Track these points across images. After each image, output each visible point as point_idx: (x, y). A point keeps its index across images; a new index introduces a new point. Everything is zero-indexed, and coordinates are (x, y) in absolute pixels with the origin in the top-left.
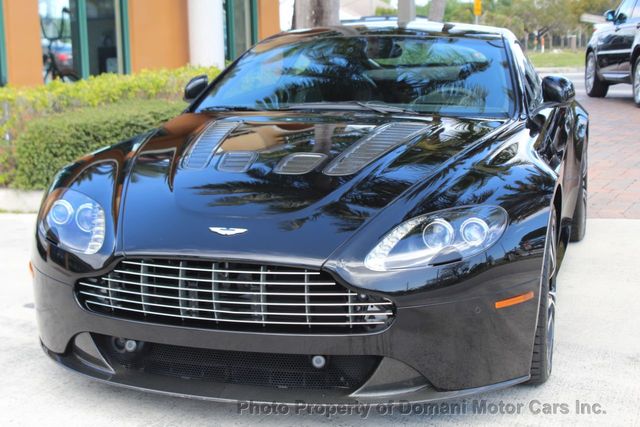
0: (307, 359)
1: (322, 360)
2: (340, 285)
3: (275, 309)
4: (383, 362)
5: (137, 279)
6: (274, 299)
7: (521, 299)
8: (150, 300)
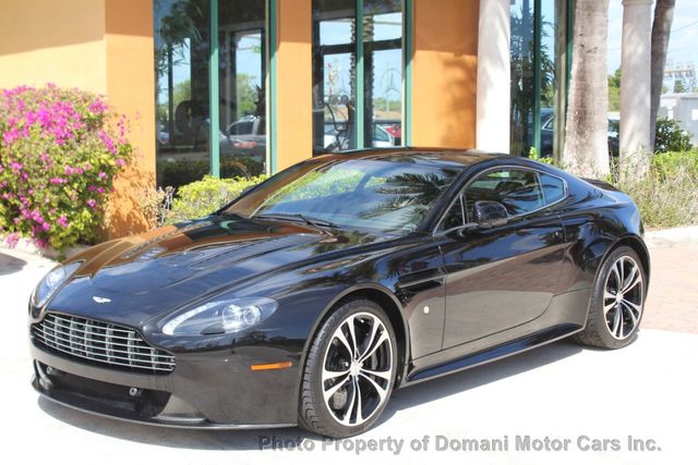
1: (136, 390)
2: (145, 342)
3: (116, 354)
4: (172, 397)
5: (53, 326)
6: (114, 347)
7: (277, 366)
8: (59, 341)
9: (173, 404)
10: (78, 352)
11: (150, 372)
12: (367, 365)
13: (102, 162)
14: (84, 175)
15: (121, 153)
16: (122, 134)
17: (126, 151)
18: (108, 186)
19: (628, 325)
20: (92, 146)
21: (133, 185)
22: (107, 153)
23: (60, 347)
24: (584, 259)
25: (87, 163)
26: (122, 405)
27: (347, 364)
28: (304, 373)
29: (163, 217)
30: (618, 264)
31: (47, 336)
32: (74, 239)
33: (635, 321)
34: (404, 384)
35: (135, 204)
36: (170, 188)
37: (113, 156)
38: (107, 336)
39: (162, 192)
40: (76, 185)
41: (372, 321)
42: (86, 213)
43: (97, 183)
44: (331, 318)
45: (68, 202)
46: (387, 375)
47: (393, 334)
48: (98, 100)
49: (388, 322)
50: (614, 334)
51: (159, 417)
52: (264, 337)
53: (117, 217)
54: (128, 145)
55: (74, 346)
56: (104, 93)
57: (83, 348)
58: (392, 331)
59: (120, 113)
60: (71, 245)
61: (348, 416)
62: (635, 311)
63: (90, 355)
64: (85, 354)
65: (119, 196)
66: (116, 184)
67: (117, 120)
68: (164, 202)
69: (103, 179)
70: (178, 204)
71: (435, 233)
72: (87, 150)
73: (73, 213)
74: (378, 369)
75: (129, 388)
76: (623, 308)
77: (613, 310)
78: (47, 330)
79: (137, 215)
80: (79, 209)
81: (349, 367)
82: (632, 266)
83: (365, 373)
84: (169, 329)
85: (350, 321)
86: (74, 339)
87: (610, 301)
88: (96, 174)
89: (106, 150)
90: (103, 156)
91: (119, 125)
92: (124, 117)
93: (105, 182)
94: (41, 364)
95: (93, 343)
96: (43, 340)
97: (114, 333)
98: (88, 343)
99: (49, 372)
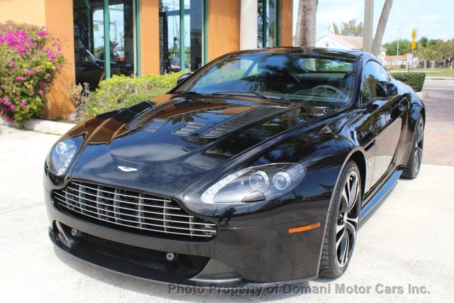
0: (164, 254)
1: (172, 255)
2: (183, 210)
3: (147, 221)
4: (210, 261)
5: (77, 193)
6: (146, 215)
7: (309, 228)
8: (83, 206)
10: (105, 217)
11: (188, 239)
13: (48, 67)
14: (37, 75)
15: (58, 62)
17: (61, 61)
18: (49, 82)
20: (41, 57)
22: (50, 61)
23: (84, 212)
25: (39, 67)
29: (83, 100)
31: (69, 201)
32: (30, 115)
33: (421, 158)
35: (65, 97)
36: (86, 84)
37: (54, 63)
38: (140, 204)
39: (81, 86)
40: (32, 82)
41: (355, 177)
42: (38, 99)
43: (44, 80)
45: (27, 92)
46: (357, 220)
48: (41, 29)
49: (360, 177)
50: (416, 169)
53: (55, 105)
54: (62, 57)
55: (101, 212)
56: (44, 25)
57: (112, 214)
59: (55, 37)
60: (28, 119)
61: (343, 260)
62: (421, 154)
63: (119, 221)
64: (112, 220)
67: (53, 42)
68: (82, 92)
69: (48, 77)
72: (38, 59)
73: (30, 99)
78: (69, 196)
80: (33, 97)
83: (348, 221)
85: (348, 180)
86: (100, 206)
88: (44, 75)
89: (49, 59)
90: (48, 63)
91: (54, 45)
92: (58, 40)
93: (49, 80)
94: (62, 225)
95: (122, 211)
96: (66, 204)
97: (146, 201)
98: (117, 210)
99: (73, 234)
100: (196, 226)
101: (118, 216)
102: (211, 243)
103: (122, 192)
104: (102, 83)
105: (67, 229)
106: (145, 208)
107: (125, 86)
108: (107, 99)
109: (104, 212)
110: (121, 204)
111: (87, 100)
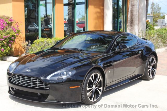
1: (39, 94)
2: (42, 81)
3: (33, 85)
4: (49, 95)
5: (15, 78)
6: (33, 83)
7: (76, 87)
8: (17, 82)
9: (49, 97)
10: (23, 84)
11: (43, 89)
12: (96, 86)
13: (13, 34)
14: (8, 38)
15: (17, 32)
16: (18, 27)
17: (19, 31)
18: (14, 41)
19: (153, 74)
20: (10, 30)
21: (19, 40)
22: (14, 32)
23: (17, 83)
24: (144, 58)
25: (9, 35)
26: (35, 98)
27: (92, 86)
28: (83, 88)
29: (28, 48)
30: (151, 59)
31: (13, 80)
32: (5, 54)
33: (155, 73)
34: (104, 90)
35: (20, 46)
36: (29, 41)
37: (15, 33)
38: (31, 80)
39: (27, 42)
40: (6, 41)
41: (98, 75)
42: (8, 48)
43: (11, 40)
44: (89, 74)
45: (4, 45)
46: (101, 88)
47: (102, 78)
48: (11, 18)
49: (101, 75)
50: (150, 76)
51: (46, 101)
52: (71, 79)
53: (16, 49)
54: (19, 30)
55: (21, 83)
56: (12, 16)
57: (24, 83)
58: (102, 77)
59: (16, 22)
60: (4, 56)
61: (92, 99)
62: (154, 71)
63: (26, 85)
64: (25, 85)
65: (16, 43)
66: (16, 40)
67: (16, 24)
68: (28, 45)
69: (13, 39)
70: (34, 45)
71: (111, 52)
73: (5, 48)
74: (99, 87)
75: (38, 93)
76: (152, 70)
77: (150, 71)
78: (13, 79)
79: (21, 48)
81: (92, 87)
82: (154, 59)
83: (96, 88)
84: (48, 78)
85: (93, 75)
86: (21, 81)
87: (149, 68)
88: (11, 38)
89: (14, 31)
90: (13, 33)
91: (16, 25)
92: (18, 23)
93: (13, 40)
94: (11, 87)
95: (27, 82)
96: (12, 81)
97: (33, 79)
98: (26, 82)
99: (14, 90)
100: (46, 86)
101: (26, 84)
102: (49, 90)
103: (27, 77)
104: (35, 41)
105: (12, 88)
106: (33, 81)
107: (44, 42)
108: (37, 48)
109: (23, 83)
110: (27, 80)
111: (30, 48)
